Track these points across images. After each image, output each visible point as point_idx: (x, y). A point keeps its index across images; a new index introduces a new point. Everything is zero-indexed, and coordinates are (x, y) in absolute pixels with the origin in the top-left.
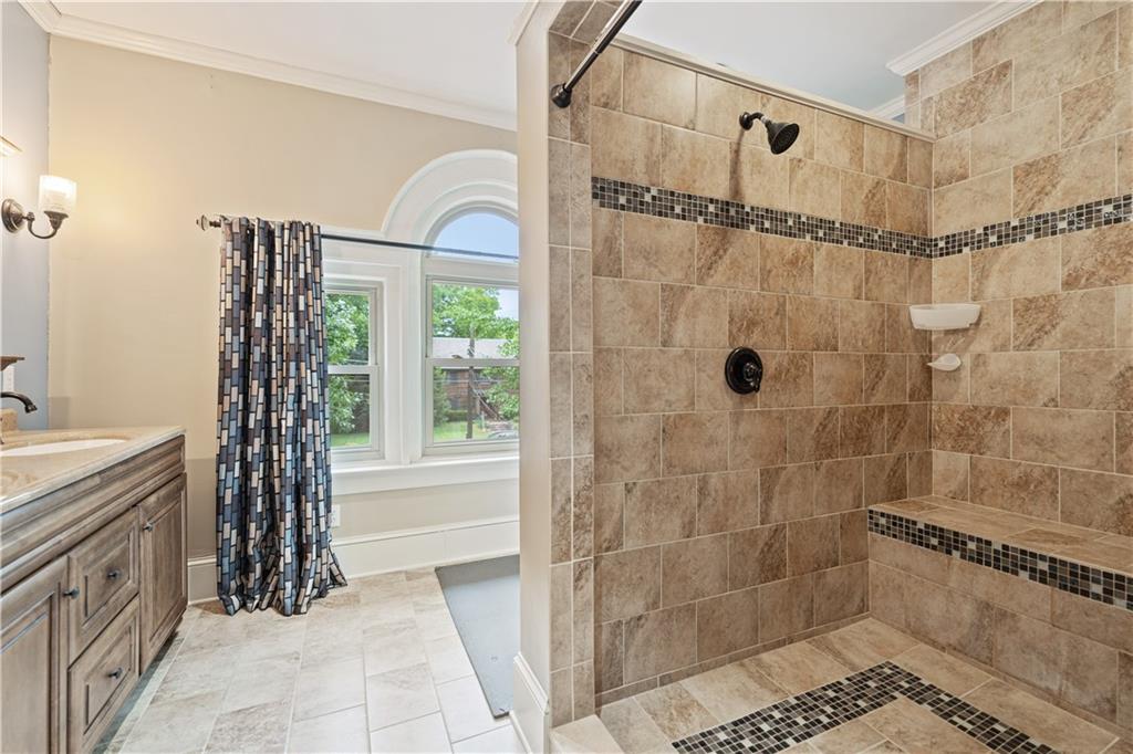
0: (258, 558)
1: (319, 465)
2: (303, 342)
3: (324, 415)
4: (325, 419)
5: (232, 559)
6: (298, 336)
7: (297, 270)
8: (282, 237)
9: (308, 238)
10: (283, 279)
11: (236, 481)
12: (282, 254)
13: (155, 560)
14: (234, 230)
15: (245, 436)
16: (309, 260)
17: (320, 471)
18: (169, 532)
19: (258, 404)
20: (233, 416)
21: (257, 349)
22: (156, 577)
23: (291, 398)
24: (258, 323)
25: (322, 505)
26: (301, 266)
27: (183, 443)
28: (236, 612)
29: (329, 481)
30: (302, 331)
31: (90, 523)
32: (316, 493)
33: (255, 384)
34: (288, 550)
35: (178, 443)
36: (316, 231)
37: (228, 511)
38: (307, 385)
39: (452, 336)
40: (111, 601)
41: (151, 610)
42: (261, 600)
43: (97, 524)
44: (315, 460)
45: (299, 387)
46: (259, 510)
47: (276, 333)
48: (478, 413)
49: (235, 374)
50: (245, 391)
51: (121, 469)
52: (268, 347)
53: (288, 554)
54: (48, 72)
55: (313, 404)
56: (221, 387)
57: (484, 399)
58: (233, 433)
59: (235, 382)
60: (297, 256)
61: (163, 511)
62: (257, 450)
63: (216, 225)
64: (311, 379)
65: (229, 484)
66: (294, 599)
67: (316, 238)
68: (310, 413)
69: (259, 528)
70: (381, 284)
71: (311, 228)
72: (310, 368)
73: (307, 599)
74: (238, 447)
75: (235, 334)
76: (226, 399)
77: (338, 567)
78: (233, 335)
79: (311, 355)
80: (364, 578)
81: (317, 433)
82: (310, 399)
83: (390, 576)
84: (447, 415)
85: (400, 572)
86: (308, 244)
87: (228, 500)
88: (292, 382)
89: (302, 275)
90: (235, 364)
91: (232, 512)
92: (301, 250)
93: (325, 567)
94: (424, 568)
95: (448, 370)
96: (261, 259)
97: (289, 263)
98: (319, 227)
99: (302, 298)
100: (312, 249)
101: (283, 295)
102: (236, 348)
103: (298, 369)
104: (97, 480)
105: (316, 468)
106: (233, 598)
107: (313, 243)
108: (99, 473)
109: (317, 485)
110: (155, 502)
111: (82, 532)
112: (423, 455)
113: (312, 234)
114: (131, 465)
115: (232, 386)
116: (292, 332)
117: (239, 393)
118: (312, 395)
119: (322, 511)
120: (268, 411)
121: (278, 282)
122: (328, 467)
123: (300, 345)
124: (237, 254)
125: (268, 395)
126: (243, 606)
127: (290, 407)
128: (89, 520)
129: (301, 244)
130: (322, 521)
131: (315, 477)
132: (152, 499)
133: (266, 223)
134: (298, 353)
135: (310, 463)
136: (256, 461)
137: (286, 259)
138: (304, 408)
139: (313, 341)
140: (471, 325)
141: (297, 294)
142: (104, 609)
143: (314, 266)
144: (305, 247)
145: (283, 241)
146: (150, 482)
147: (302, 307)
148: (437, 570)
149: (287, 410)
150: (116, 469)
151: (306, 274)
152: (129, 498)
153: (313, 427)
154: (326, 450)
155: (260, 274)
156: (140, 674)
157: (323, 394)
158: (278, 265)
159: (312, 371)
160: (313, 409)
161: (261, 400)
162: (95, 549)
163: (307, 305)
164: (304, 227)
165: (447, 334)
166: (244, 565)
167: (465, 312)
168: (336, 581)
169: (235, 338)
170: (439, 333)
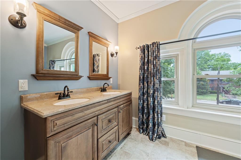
0: (145, 123)
1: (159, 104)
2: (155, 72)
3: (160, 91)
4: (160, 92)
5: (141, 121)
6: (154, 71)
7: (154, 54)
8: (151, 47)
9: (156, 46)
10: (151, 57)
11: (142, 104)
12: (151, 51)
13: (123, 118)
14: (142, 48)
15: (143, 94)
16: (156, 51)
17: (159, 106)
18: (127, 113)
19: (146, 87)
20: (141, 90)
21: (145, 74)
22: (123, 122)
23: (152, 86)
24: (146, 68)
25: (159, 115)
26: (155, 53)
27: (131, 94)
28: (141, 133)
29: (161, 109)
30: (155, 69)
31: (104, 110)
32: (158, 111)
33: (145, 82)
34: (151, 124)
35: (130, 94)
36: (158, 43)
37: (140, 110)
38: (156, 83)
39: (212, 71)
40: (110, 126)
41: (121, 129)
42: (146, 133)
43: (106, 110)
44: (158, 102)
45: (154, 83)
46: (146, 112)
47: (150, 70)
48: (222, 92)
49: (142, 80)
50: (143, 84)
51: (113, 99)
52: (148, 74)
53: (151, 125)
54: (118, 30)
55: (157, 88)
56: (139, 83)
57: (224, 88)
58: (141, 93)
59: (142, 82)
60: (154, 51)
61: (125, 108)
62: (145, 98)
63: (139, 48)
64: (157, 81)
65: (140, 104)
66: (152, 137)
67: (158, 45)
68: (156, 90)
69: (146, 116)
70: (178, 54)
71: (157, 43)
72: (157, 79)
73: (155, 138)
74: (142, 96)
75: (142, 71)
76: (140, 85)
77: (164, 132)
78: (141, 71)
79: (157, 75)
80: (172, 138)
81: (158, 96)
82: (156, 87)
83: (180, 141)
84: (210, 92)
85: (183, 141)
86: (156, 47)
87: (140, 108)
88: (152, 82)
89: (155, 55)
90: (142, 78)
91: (141, 111)
92: (155, 49)
93: (160, 131)
94: (192, 144)
95: (210, 80)
96: (146, 53)
97: (152, 53)
98: (159, 42)
99: (155, 61)
100: (157, 48)
101: (151, 61)
102: (142, 74)
103: (154, 79)
104: (106, 101)
105: (158, 105)
106: (141, 130)
107: (158, 47)
108: (107, 100)
109: (158, 109)
110: (123, 106)
111: (102, 112)
112: (192, 106)
113: (157, 45)
114: (116, 98)
115: (141, 83)
116: (152, 70)
117: (142, 84)
118: (157, 86)
119: (159, 116)
120: (148, 89)
121: (150, 58)
122: (161, 105)
123: (154, 73)
124: (142, 53)
125: (148, 85)
126: (143, 132)
127: (152, 88)
128: (104, 109)
129: (155, 47)
130: (159, 119)
131: (158, 107)
132: (122, 106)
133: (148, 45)
134: (154, 75)
135: (156, 103)
136: (145, 100)
137: (151, 52)
138: (155, 89)
139: (157, 72)
140: (218, 66)
141: (154, 60)
142: (108, 128)
143: (158, 52)
144: (156, 48)
145: (151, 48)
146: (122, 102)
147: (155, 63)
148: (197, 147)
149: (151, 89)
150: (112, 99)
151: (156, 55)
152: (116, 105)
153: (157, 94)
154: (161, 100)
155: (146, 57)
156: (118, 142)
157: (160, 86)
158: (150, 54)
159: (157, 80)
160: (157, 89)
161: (146, 86)
162: (105, 116)
163: (156, 63)
164: (155, 43)
165: (210, 70)
166: (143, 123)
167: (216, 63)
168: (164, 136)
169: (142, 72)
170: (207, 70)
